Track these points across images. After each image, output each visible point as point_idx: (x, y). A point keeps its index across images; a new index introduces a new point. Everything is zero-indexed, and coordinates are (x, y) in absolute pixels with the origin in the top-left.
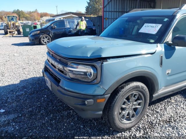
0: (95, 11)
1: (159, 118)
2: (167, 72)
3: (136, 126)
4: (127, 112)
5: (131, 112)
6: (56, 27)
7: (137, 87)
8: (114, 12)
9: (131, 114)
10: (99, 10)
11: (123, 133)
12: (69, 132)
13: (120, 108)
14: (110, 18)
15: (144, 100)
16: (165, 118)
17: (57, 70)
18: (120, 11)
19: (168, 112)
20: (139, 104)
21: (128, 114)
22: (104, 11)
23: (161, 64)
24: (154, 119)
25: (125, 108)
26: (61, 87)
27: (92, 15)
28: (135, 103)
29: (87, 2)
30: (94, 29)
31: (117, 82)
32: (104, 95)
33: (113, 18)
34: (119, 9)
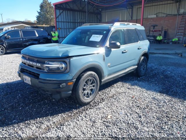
0: (47, 21)
1: (107, 96)
2: (108, 65)
3: (93, 101)
4: (87, 91)
5: (89, 92)
6: (10, 37)
7: (91, 74)
8: (66, 22)
9: (89, 93)
10: (51, 20)
11: (85, 106)
12: (48, 112)
13: (82, 89)
14: (63, 28)
15: (96, 83)
16: (110, 95)
17: (36, 68)
18: (72, 21)
19: (112, 92)
20: (94, 86)
21: (88, 93)
22: (56, 22)
23: (104, 60)
24: (104, 96)
25: (85, 88)
26: (41, 79)
27: (44, 25)
28: (91, 85)
29: (37, 12)
30: (49, 38)
31: (80, 71)
32: (72, 79)
33: (66, 28)
34: (70, 19)
